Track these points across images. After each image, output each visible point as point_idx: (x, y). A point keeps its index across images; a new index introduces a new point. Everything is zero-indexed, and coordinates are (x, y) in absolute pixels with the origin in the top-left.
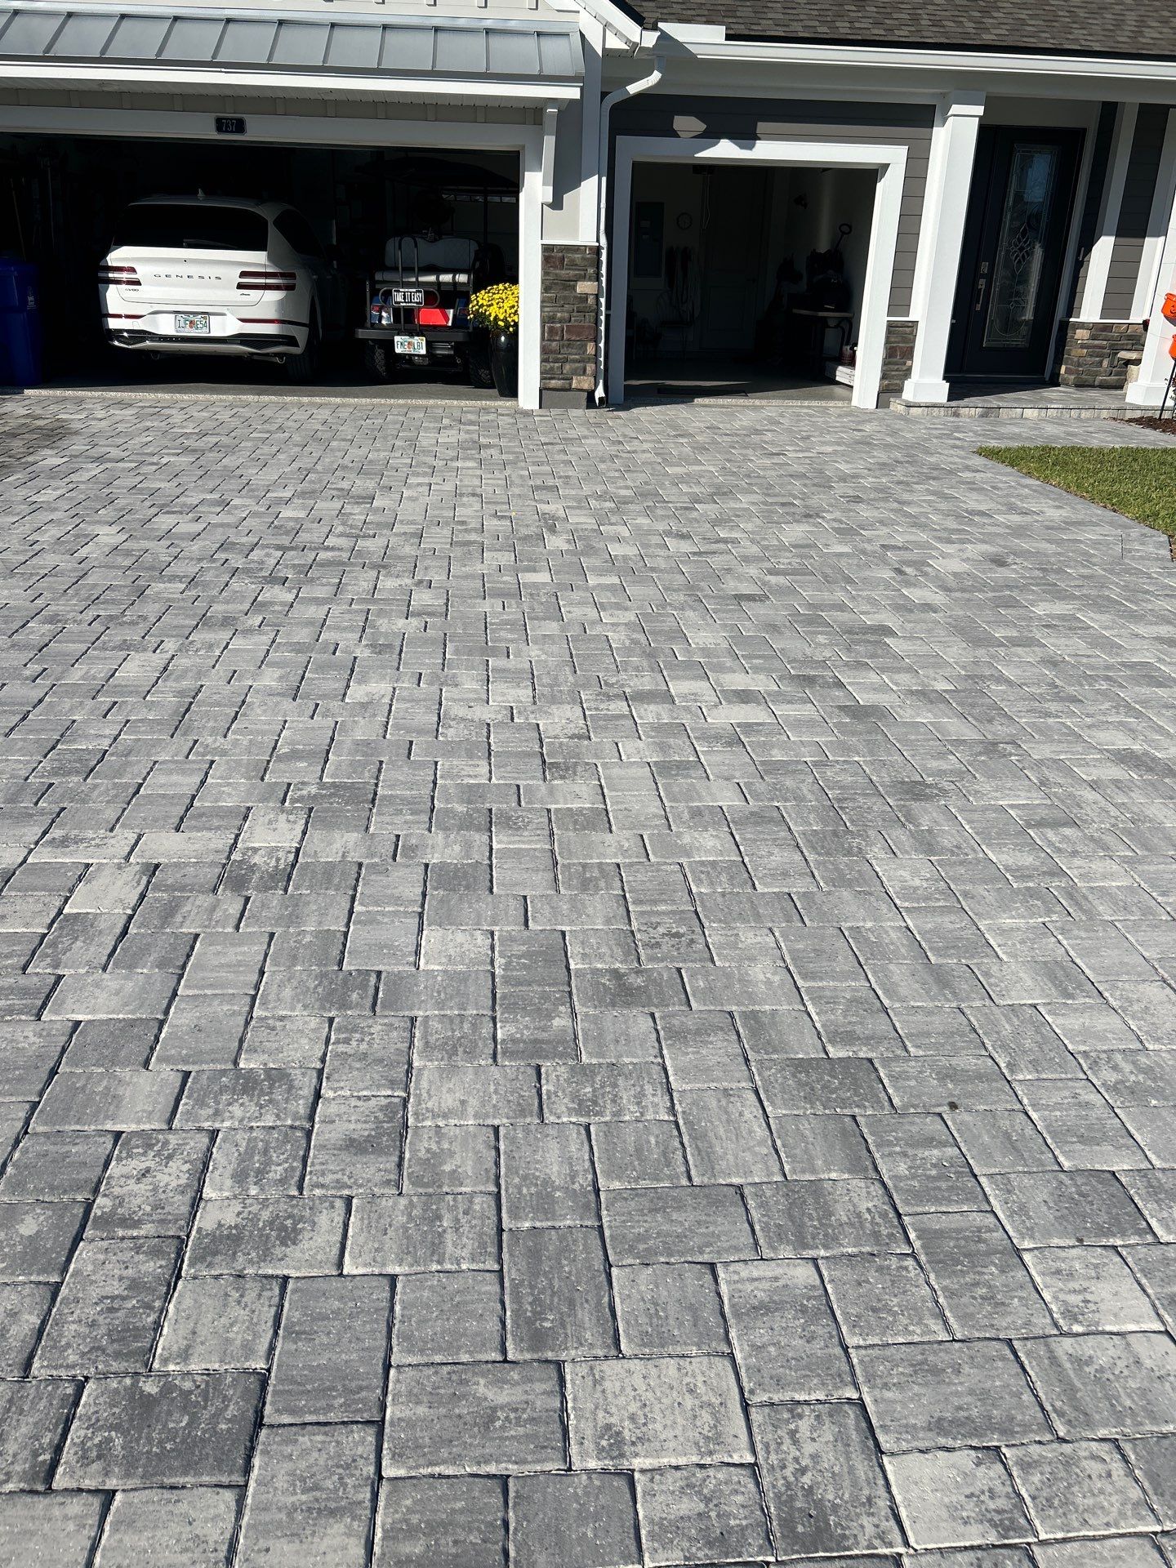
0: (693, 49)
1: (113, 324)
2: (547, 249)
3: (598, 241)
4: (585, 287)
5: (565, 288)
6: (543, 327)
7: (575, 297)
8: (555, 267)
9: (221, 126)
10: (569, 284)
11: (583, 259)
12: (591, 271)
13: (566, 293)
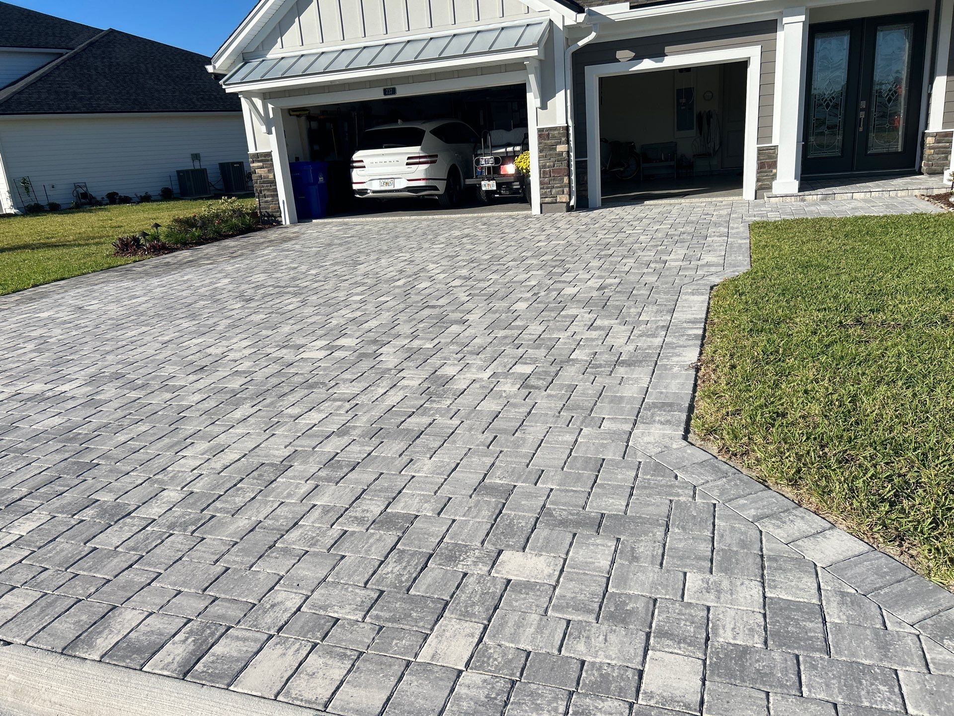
0: (612, 17)
1: (355, 187)
2: (540, 131)
3: (567, 122)
4: (561, 148)
5: (550, 150)
6: (540, 171)
7: (556, 154)
8: (545, 140)
9: (386, 92)
10: (552, 148)
11: (559, 133)
12: (563, 139)
13: (551, 152)
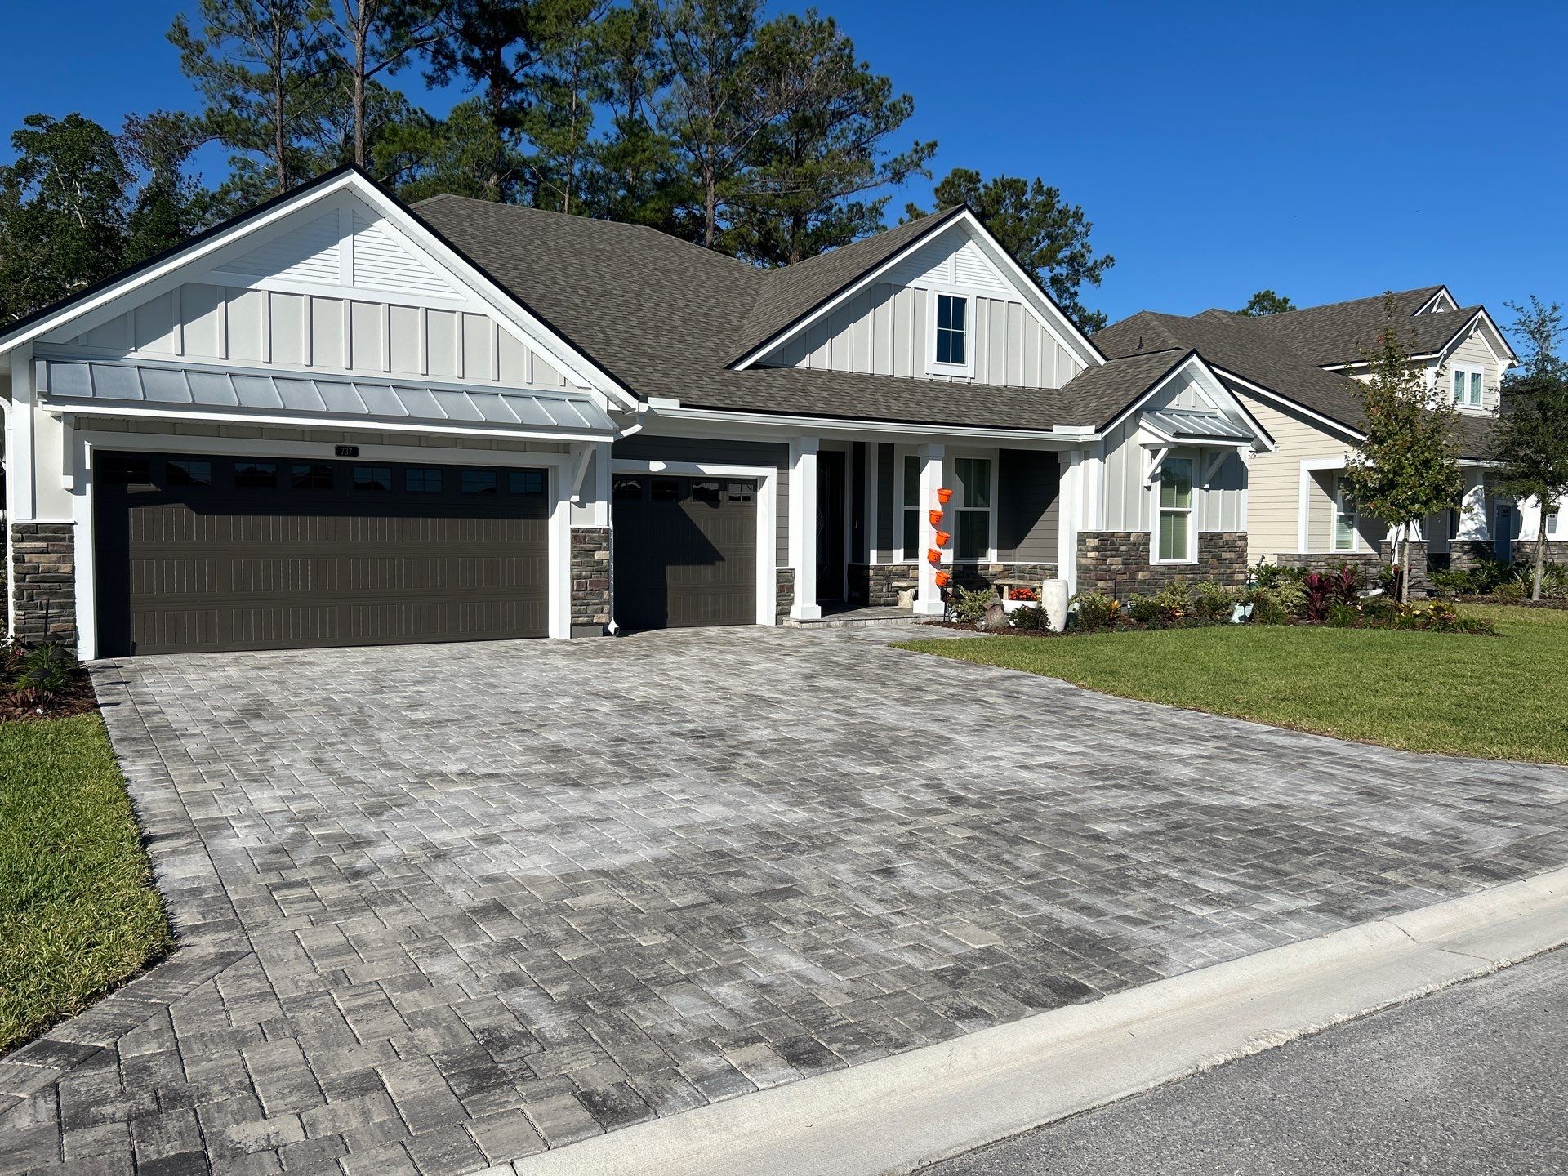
2: (575, 530)
3: (608, 525)
4: (599, 555)
5: (587, 556)
6: (573, 583)
7: (594, 562)
8: (580, 543)
9: (340, 451)
10: (590, 554)
11: (598, 536)
12: (602, 545)
13: (588, 559)
